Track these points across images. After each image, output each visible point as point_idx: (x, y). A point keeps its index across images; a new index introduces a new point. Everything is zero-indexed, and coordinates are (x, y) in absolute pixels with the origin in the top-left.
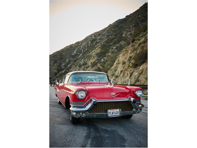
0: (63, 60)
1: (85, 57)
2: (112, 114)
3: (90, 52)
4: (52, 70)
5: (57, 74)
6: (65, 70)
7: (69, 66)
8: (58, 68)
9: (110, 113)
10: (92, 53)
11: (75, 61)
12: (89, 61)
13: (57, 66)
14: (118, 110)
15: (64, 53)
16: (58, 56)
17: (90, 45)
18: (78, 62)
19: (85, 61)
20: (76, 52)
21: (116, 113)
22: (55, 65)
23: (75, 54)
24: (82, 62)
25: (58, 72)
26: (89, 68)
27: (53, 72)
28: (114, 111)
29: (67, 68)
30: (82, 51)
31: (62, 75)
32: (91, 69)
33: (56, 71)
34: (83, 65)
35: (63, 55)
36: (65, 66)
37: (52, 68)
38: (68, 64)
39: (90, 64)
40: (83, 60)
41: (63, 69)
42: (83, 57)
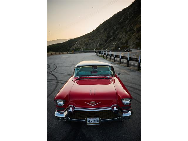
0: (112, 27)
1: (132, 23)
2: (91, 121)
3: (136, 18)
4: (103, 38)
5: (107, 41)
6: (113, 37)
7: (116, 33)
8: (107, 35)
9: (89, 121)
10: (139, 18)
11: (122, 28)
12: (135, 26)
13: (107, 34)
14: (98, 119)
15: (112, 22)
16: (108, 24)
17: (136, 10)
18: (125, 28)
19: (131, 27)
20: (123, 19)
21: (95, 121)
22: (105, 33)
23: (122, 21)
24: (128, 29)
25: (107, 39)
26: (135, 33)
27: (104, 39)
28: (93, 119)
29: (115, 35)
30: (129, 17)
31: (111, 41)
32: (137, 34)
33: (106, 38)
34: (129, 31)
35: (112, 23)
36: (114, 33)
37: (103, 36)
38: (115, 31)
39: (135, 30)
40: (129, 26)
41: (112, 36)
42: (129, 23)
